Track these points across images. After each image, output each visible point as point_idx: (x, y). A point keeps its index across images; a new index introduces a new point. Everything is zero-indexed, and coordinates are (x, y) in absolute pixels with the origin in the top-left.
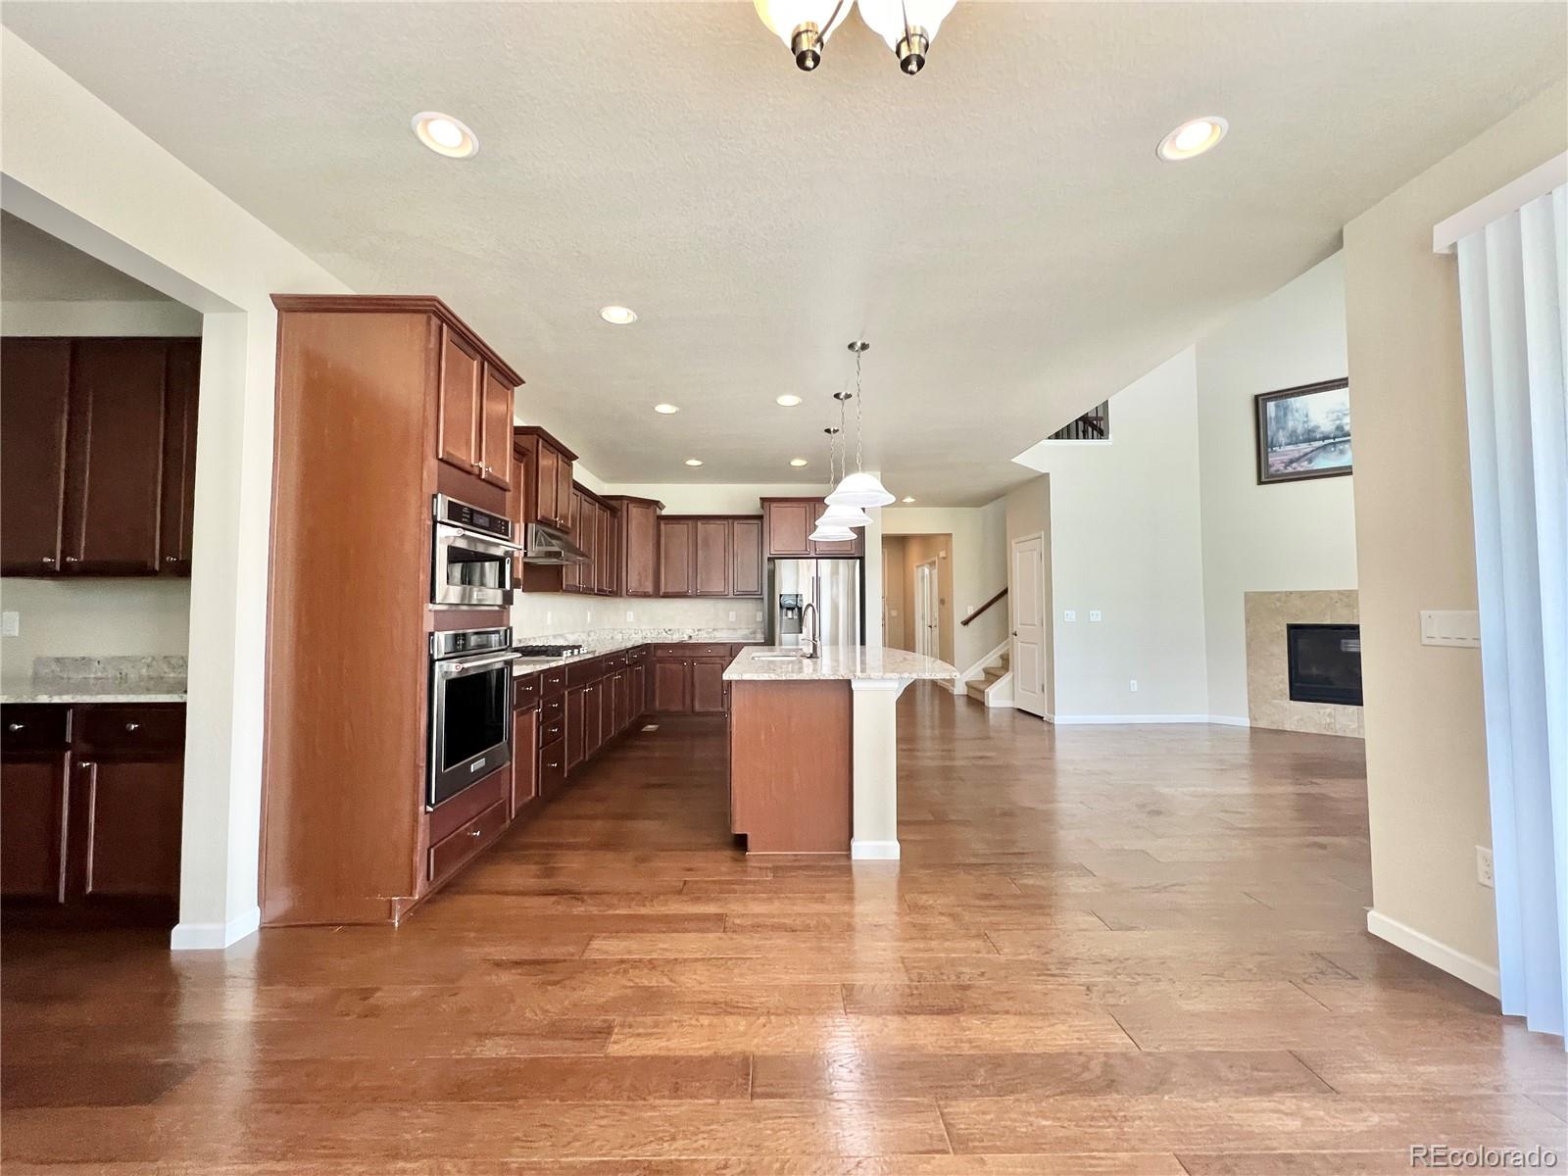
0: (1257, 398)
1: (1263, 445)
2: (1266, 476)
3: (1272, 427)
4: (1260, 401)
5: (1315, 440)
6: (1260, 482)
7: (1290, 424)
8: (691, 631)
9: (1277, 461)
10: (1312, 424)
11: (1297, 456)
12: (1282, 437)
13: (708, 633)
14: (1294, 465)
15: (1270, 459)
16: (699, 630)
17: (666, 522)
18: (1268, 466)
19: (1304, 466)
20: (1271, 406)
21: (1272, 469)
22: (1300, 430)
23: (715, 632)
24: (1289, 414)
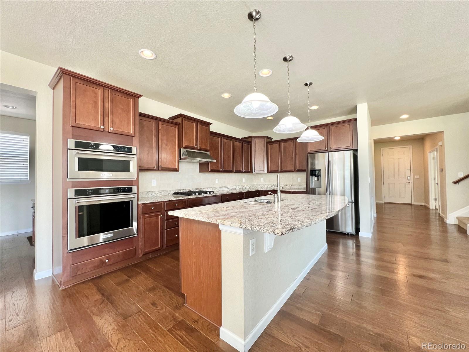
8: (283, 186)
13: (289, 186)
16: (286, 185)
17: (270, 144)
23: (292, 186)
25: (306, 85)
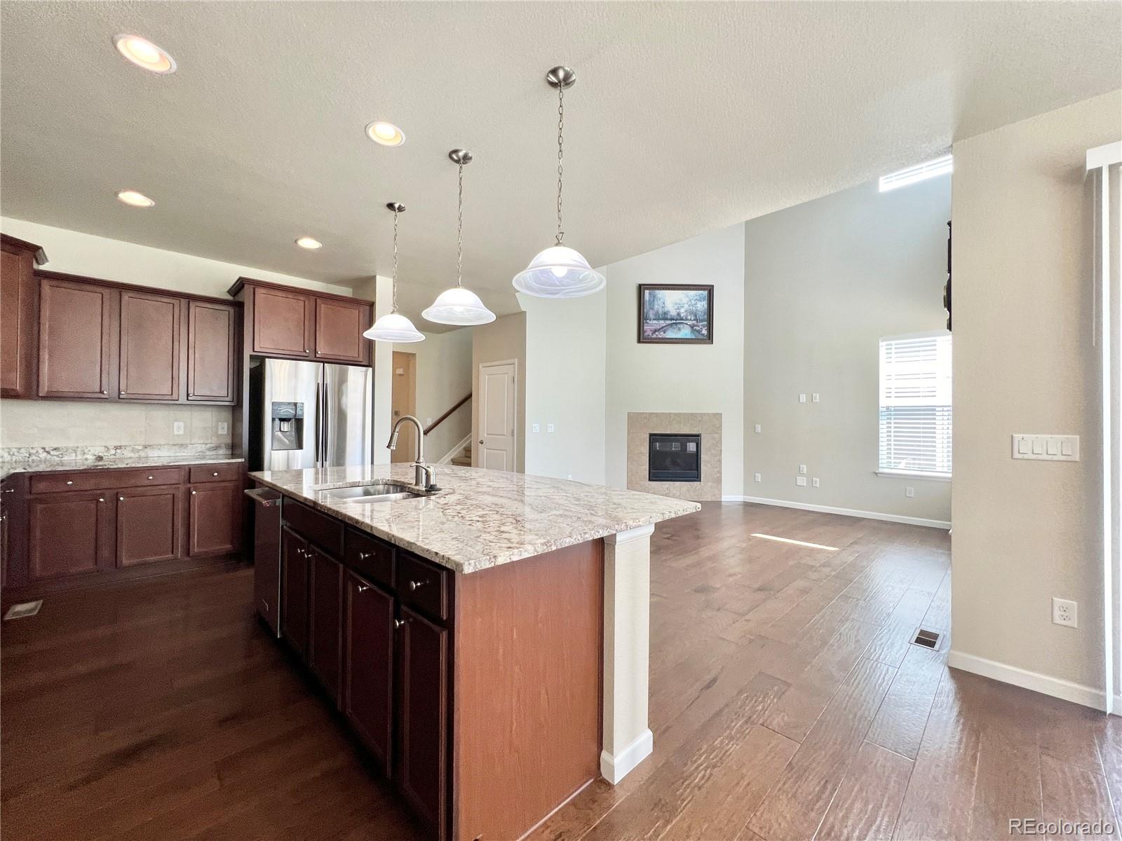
0: (640, 286)
1: (641, 318)
2: (642, 338)
3: (647, 306)
4: (641, 288)
5: (667, 319)
6: (639, 341)
7: (656, 307)
9: (648, 328)
10: (666, 309)
11: (659, 327)
12: (651, 315)
14: (657, 333)
15: (645, 327)
16: (116, 448)
18: (644, 332)
19: (661, 335)
20: (647, 292)
21: (646, 334)
22: (660, 312)
24: (656, 300)
25: (391, 206)
